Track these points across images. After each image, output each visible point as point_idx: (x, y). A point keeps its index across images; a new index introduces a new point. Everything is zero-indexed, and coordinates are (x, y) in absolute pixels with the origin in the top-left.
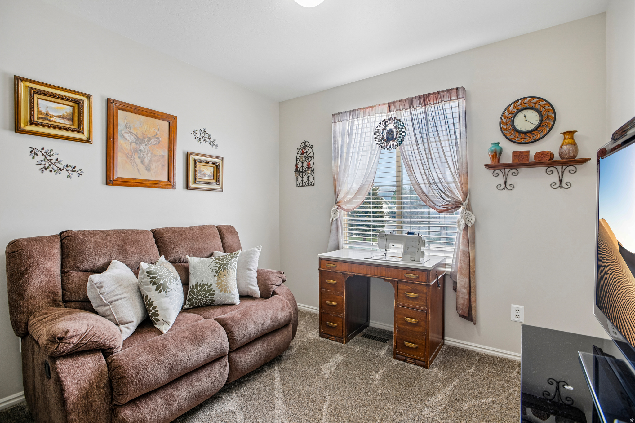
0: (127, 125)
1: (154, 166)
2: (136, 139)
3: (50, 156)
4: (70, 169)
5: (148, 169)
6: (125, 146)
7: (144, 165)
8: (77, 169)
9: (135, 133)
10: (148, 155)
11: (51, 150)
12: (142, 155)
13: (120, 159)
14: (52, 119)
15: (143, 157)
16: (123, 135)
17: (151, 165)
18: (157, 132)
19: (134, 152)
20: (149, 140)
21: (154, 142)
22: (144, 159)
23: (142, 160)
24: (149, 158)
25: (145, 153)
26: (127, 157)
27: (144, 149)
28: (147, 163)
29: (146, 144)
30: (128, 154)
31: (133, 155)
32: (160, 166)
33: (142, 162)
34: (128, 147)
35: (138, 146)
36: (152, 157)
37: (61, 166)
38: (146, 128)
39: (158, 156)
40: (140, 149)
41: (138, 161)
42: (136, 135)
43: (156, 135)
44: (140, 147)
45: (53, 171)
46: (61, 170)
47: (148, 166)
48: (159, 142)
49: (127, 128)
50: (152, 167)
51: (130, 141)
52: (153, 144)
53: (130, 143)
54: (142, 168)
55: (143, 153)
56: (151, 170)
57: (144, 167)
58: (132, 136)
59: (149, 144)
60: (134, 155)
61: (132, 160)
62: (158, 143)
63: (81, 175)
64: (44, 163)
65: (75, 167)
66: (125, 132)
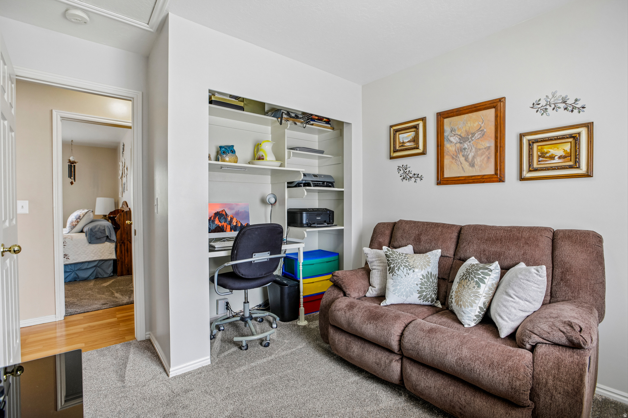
0: (452, 130)
1: (478, 160)
2: (461, 139)
3: (406, 169)
4: (416, 176)
5: (472, 165)
6: (451, 148)
7: (468, 162)
8: (419, 176)
9: (459, 133)
10: (472, 151)
11: (407, 165)
12: (466, 153)
13: (447, 161)
14: (405, 145)
15: (467, 154)
16: (449, 140)
17: (475, 160)
18: (481, 124)
19: (458, 152)
20: (473, 135)
21: (478, 136)
22: (468, 156)
23: (466, 157)
24: (473, 154)
25: (469, 150)
26: (453, 158)
27: (468, 146)
28: (471, 159)
29: (470, 141)
30: (453, 156)
31: (457, 155)
32: (486, 159)
33: (466, 160)
34: (453, 149)
35: (462, 145)
36: (476, 152)
37: (411, 175)
38: (469, 125)
39: (483, 149)
40: (464, 147)
41: (462, 159)
42: (460, 135)
43: (481, 127)
44: (464, 146)
45: (407, 179)
46: (411, 178)
47: (472, 161)
48: (483, 134)
49: (453, 132)
50: (476, 162)
51: (455, 143)
52: (476, 138)
53: (455, 144)
54: (466, 165)
55: (467, 150)
56: (475, 166)
57: (468, 164)
58: (456, 137)
59: (473, 140)
60: (459, 154)
61: (457, 160)
62: (483, 136)
63: (421, 179)
64: (403, 175)
65: (418, 175)
66: (451, 136)
